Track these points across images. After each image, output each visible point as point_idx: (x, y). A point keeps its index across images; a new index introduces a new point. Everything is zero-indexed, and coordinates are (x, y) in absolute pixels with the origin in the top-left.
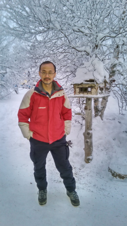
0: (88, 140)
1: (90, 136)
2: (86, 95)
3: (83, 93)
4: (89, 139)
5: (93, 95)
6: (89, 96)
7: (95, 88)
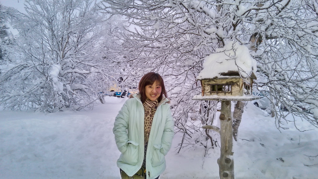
0: (228, 172)
1: (229, 165)
2: (222, 96)
3: (217, 93)
4: (228, 170)
5: (235, 95)
6: (228, 97)
7: (237, 84)
